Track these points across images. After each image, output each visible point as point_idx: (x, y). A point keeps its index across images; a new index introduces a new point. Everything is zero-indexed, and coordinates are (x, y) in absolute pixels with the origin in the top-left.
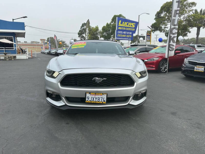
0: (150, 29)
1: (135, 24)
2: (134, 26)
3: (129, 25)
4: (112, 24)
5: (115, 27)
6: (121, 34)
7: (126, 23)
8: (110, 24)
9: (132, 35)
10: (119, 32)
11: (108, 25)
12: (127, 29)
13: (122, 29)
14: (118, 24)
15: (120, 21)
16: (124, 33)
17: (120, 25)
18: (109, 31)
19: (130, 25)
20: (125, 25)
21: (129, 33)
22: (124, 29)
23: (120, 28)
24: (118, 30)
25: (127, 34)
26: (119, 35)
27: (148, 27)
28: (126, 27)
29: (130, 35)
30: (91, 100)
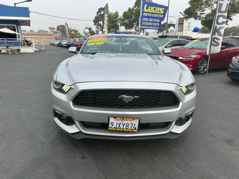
0: (183, 15)
1: (164, 9)
2: (162, 12)
3: (156, 10)
4: (135, 8)
5: (139, 13)
6: (146, 21)
7: (153, 8)
8: (133, 9)
9: (160, 23)
10: (143, 19)
11: (130, 10)
12: (154, 15)
13: (148, 15)
14: (143, 9)
15: (146, 6)
16: (150, 20)
17: (145, 10)
18: (132, 17)
19: (158, 11)
20: (152, 11)
21: (157, 20)
22: (150, 15)
23: (145, 14)
24: (143, 17)
25: (153, 22)
26: (144, 23)
27: (180, 12)
28: (152, 13)
29: (158, 22)
30: (116, 127)
